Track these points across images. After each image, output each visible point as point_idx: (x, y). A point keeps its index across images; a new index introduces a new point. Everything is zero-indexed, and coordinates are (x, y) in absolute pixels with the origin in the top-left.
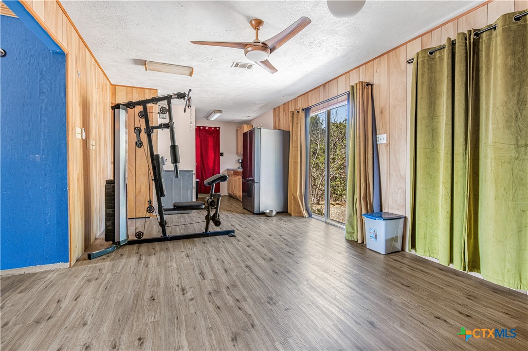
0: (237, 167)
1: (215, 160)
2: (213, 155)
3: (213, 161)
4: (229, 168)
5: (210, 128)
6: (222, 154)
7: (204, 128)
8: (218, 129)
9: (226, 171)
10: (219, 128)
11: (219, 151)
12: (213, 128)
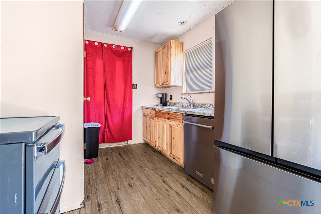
0: (156, 104)
1: (125, 94)
2: (123, 87)
3: (123, 95)
4: (145, 105)
5: (119, 47)
6: (135, 86)
7: (110, 46)
8: (129, 49)
9: (141, 109)
10: (132, 48)
11: (131, 81)
12: (122, 48)
